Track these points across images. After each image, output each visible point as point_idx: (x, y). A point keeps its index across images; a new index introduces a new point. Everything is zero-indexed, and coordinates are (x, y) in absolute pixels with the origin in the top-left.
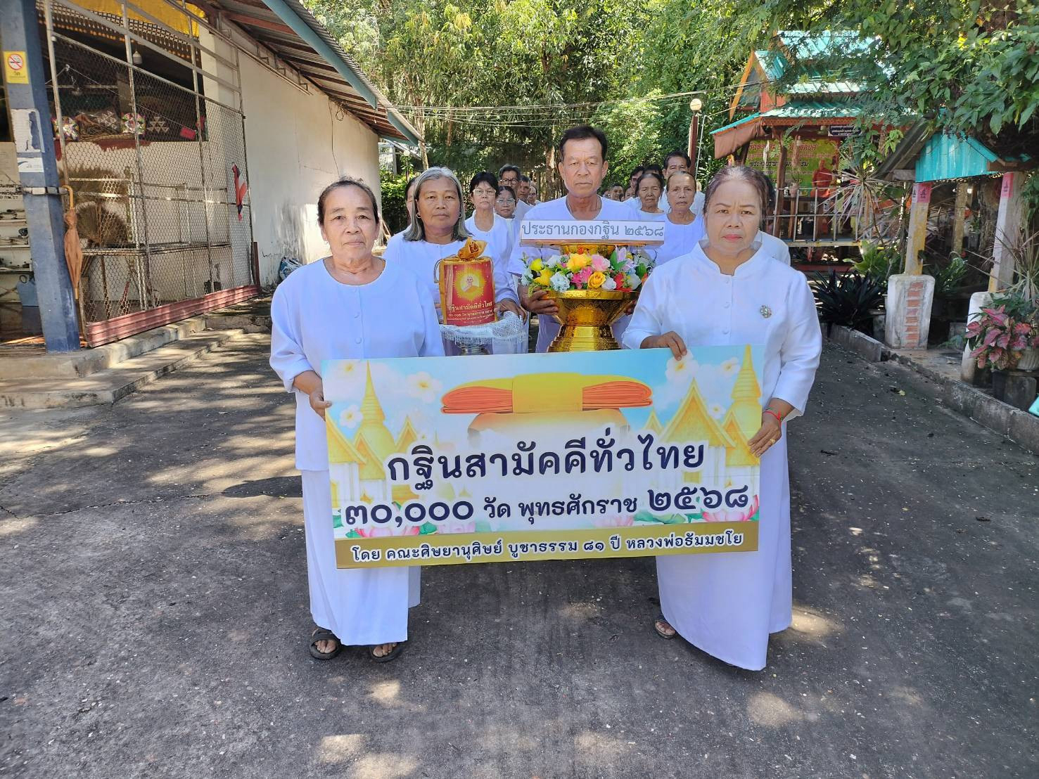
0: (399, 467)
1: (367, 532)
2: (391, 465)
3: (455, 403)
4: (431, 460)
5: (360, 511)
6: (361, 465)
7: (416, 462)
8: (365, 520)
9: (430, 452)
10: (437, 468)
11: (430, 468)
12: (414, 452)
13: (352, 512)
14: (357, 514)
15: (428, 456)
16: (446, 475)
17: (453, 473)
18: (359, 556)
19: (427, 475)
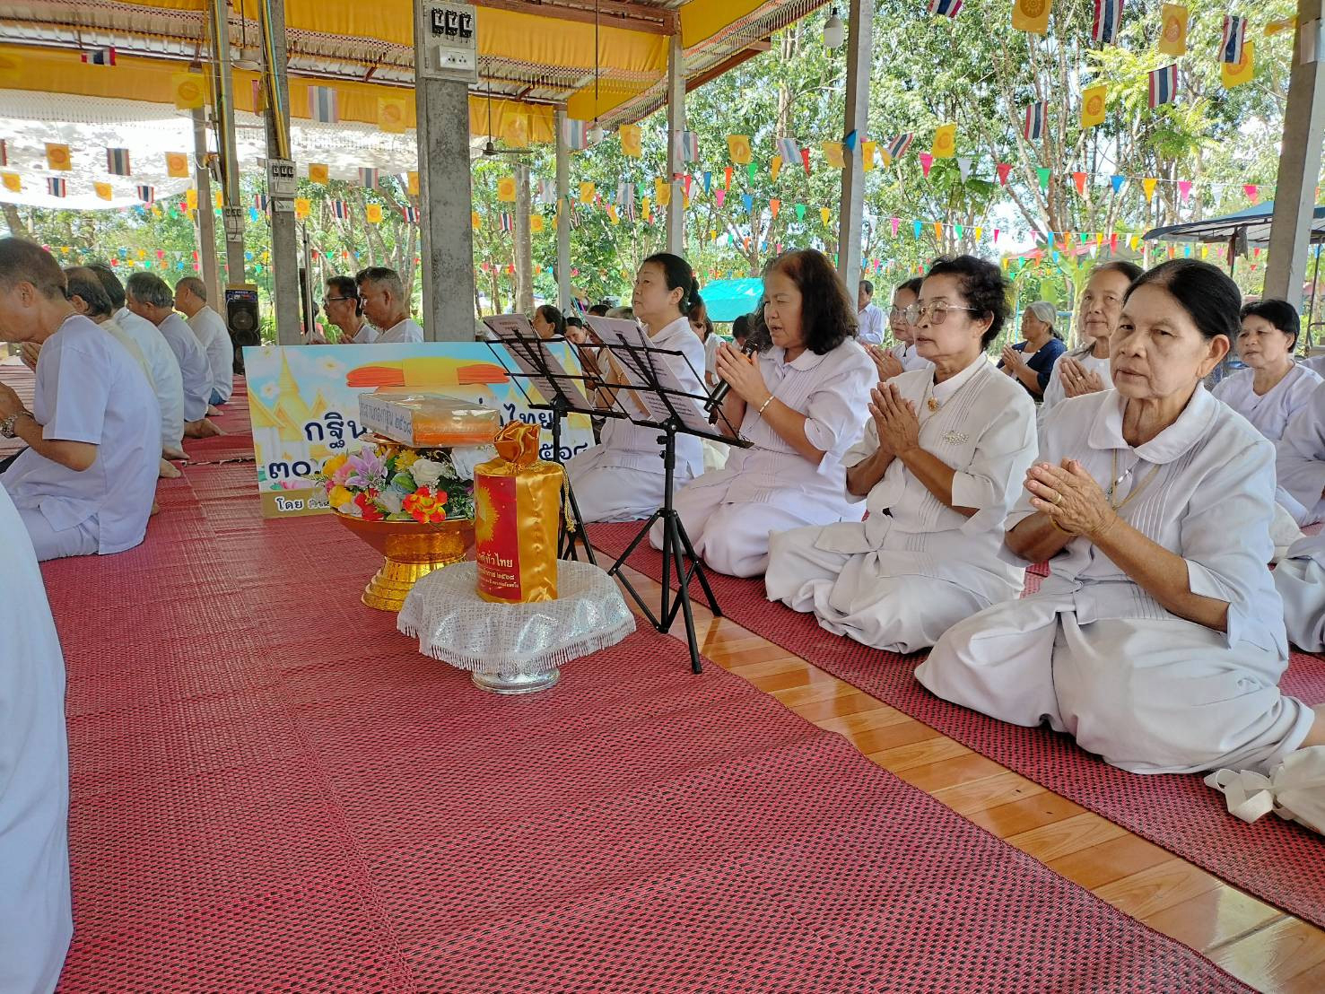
0: (314, 430)
1: (289, 485)
2: (307, 428)
3: (358, 378)
4: (342, 424)
5: (282, 467)
6: (281, 428)
7: (329, 426)
8: (287, 475)
9: (340, 417)
10: (347, 431)
11: (341, 431)
12: (327, 417)
13: (275, 468)
14: (279, 470)
15: (339, 421)
16: (355, 435)
17: (362, 433)
18: (283, 505)
19: (339, 436)
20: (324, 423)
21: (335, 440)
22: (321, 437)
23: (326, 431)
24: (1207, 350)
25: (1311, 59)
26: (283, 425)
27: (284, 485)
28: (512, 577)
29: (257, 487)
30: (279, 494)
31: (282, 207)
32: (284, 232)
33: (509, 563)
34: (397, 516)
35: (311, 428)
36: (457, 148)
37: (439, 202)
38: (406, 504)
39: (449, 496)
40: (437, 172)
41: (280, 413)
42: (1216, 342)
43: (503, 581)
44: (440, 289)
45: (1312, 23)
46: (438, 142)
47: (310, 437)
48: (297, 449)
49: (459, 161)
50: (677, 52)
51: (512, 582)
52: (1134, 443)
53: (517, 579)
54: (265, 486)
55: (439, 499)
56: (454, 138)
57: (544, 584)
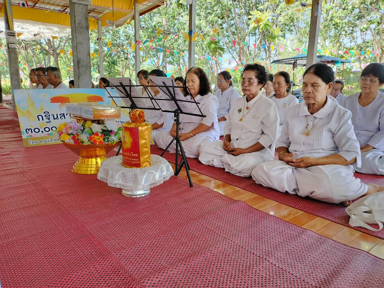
20: (43, 115)
21: (48, 120)
22: (43, 120)
23: (44, 118)
24: (328, 86)
25: (316, 15)
26: (30, 116)
27: (31, 136)
28: (138, 160)
29: (21, 137)
30: (29, 139)
31: (11, 46)
32: (13, 55)
33: (137, 155)
34: (86, 143)
35: (39, 117)
36: (85, 26)
37: (79, 43)
38: (90, 139)
39: (104, 136)
40: (78, 33)
41: (28, 112)
42: (329, 84)
43: (134, 161)
44: (80, 71)
45: (316, 5)
46: (78, 24)
47: (39, 120)
48: (35, 124)
49: (86, 30)
50: (136, 4)
51: (137, 161)
52: (312, 113)
53: (139, 160)
54: (24, 136)
55: (102, 137)
56: (84, 23)
57: (148, 161)
